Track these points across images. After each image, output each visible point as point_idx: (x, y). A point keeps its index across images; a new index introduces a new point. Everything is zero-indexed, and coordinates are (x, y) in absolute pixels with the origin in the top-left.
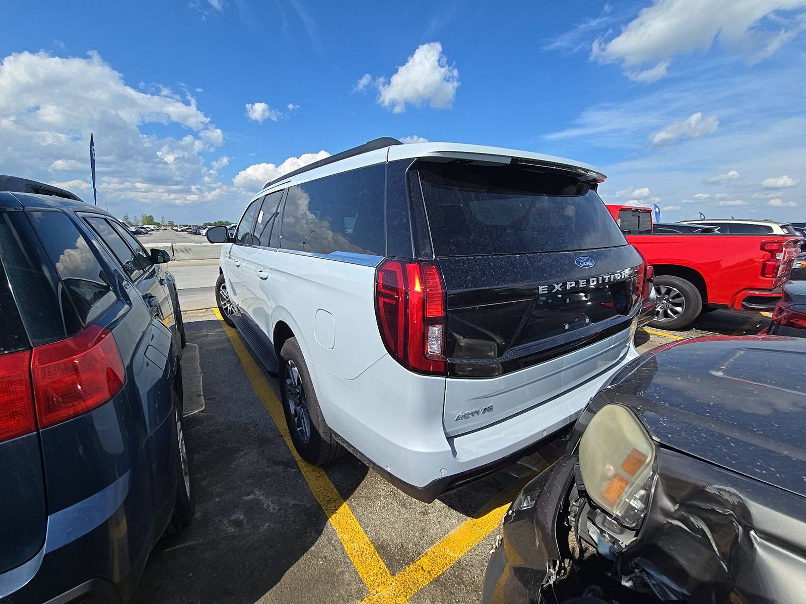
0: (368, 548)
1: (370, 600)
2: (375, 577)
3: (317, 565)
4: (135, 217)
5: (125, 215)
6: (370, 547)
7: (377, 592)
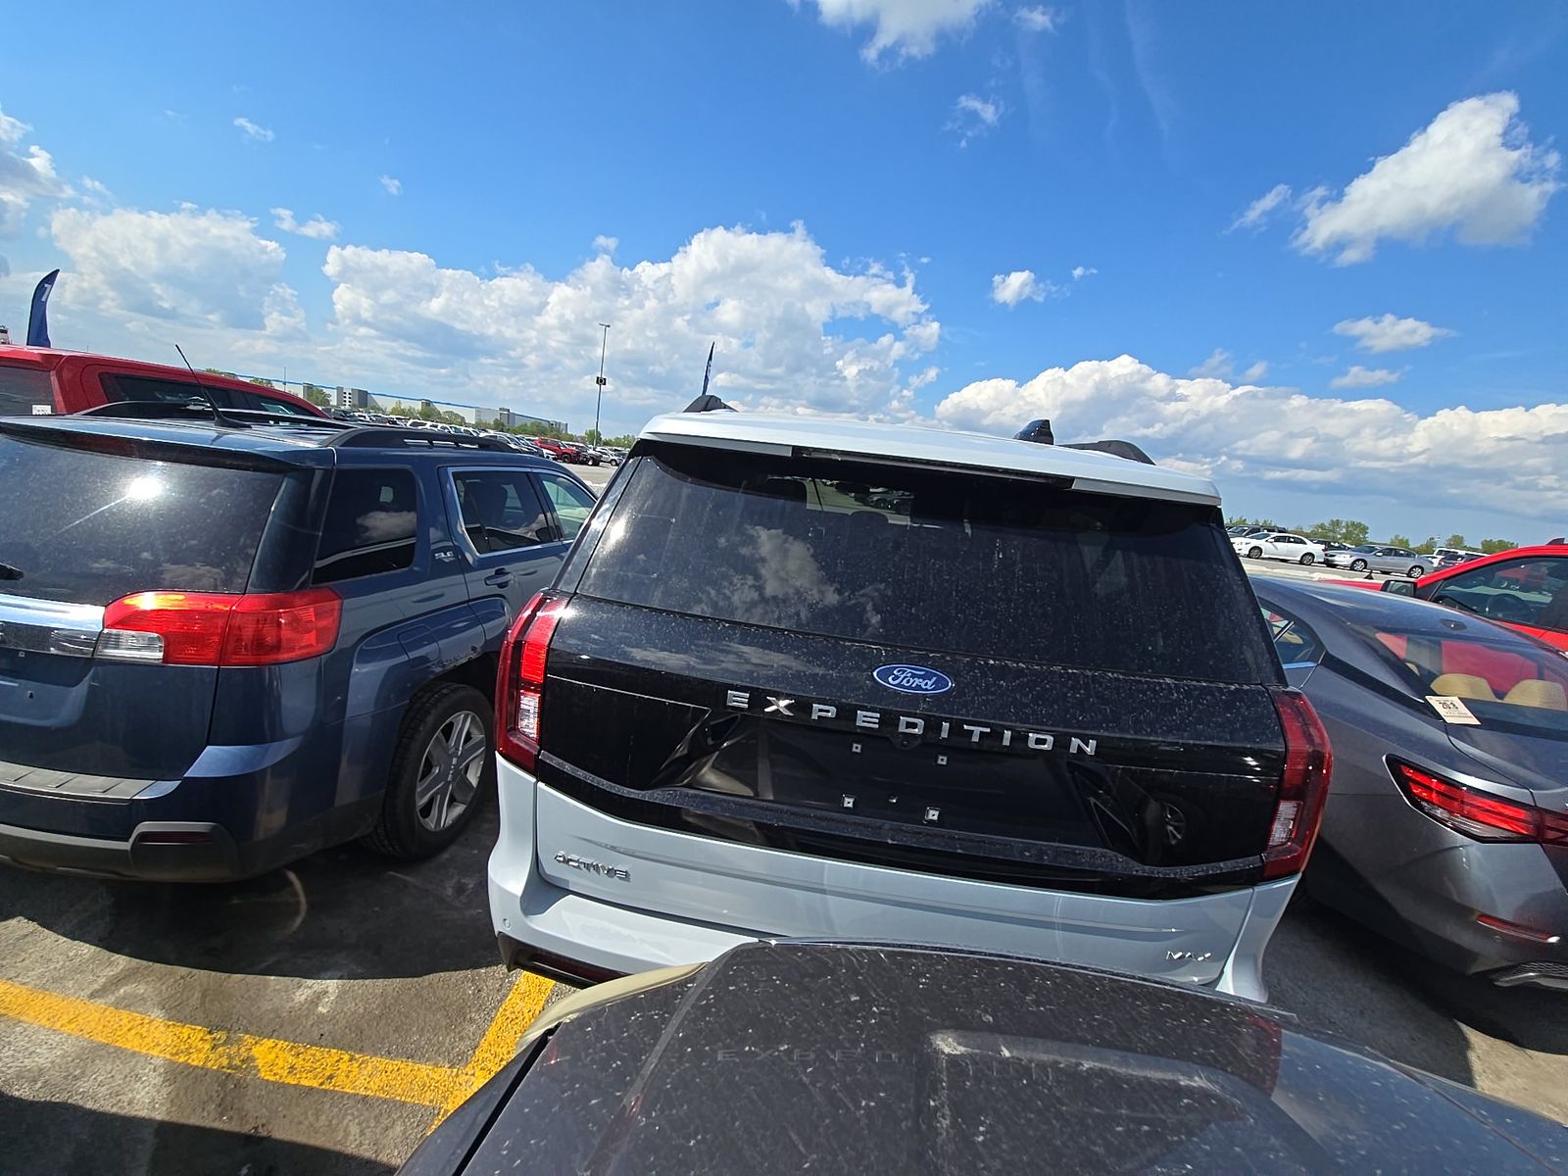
0: (527, 1020)
1: (457, 1076)
2: (492, 1058)
3: (465, 990)
6: (530, 1020)
7: (473, 1075)
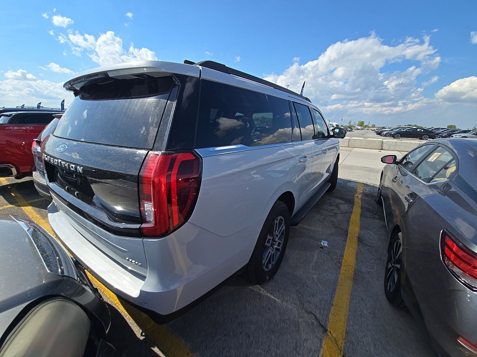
4: (355, 122)
5: (350, 121)
